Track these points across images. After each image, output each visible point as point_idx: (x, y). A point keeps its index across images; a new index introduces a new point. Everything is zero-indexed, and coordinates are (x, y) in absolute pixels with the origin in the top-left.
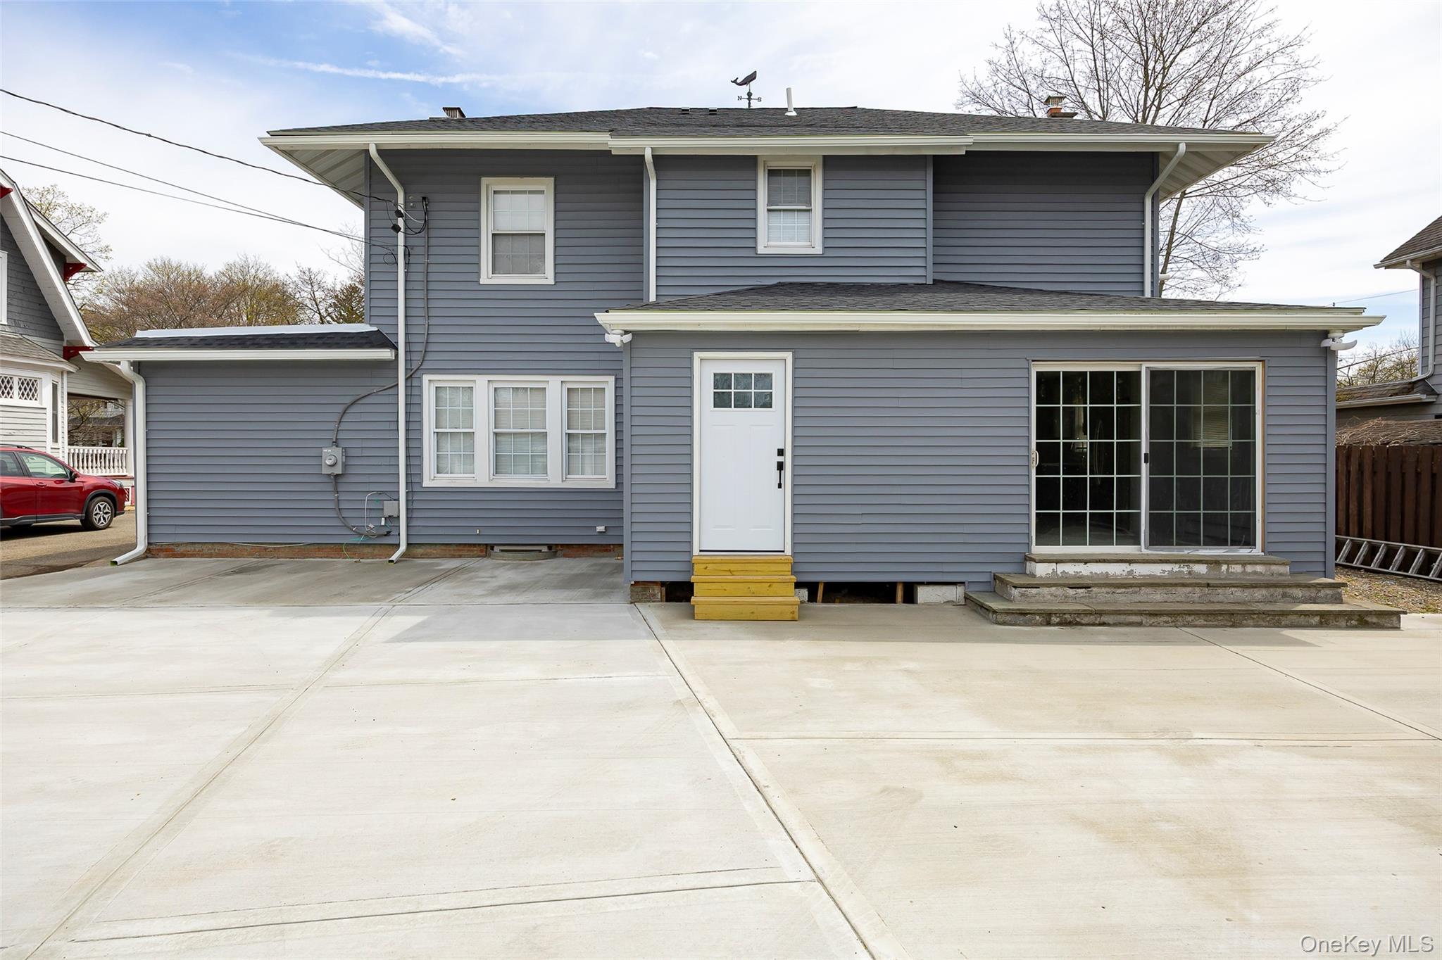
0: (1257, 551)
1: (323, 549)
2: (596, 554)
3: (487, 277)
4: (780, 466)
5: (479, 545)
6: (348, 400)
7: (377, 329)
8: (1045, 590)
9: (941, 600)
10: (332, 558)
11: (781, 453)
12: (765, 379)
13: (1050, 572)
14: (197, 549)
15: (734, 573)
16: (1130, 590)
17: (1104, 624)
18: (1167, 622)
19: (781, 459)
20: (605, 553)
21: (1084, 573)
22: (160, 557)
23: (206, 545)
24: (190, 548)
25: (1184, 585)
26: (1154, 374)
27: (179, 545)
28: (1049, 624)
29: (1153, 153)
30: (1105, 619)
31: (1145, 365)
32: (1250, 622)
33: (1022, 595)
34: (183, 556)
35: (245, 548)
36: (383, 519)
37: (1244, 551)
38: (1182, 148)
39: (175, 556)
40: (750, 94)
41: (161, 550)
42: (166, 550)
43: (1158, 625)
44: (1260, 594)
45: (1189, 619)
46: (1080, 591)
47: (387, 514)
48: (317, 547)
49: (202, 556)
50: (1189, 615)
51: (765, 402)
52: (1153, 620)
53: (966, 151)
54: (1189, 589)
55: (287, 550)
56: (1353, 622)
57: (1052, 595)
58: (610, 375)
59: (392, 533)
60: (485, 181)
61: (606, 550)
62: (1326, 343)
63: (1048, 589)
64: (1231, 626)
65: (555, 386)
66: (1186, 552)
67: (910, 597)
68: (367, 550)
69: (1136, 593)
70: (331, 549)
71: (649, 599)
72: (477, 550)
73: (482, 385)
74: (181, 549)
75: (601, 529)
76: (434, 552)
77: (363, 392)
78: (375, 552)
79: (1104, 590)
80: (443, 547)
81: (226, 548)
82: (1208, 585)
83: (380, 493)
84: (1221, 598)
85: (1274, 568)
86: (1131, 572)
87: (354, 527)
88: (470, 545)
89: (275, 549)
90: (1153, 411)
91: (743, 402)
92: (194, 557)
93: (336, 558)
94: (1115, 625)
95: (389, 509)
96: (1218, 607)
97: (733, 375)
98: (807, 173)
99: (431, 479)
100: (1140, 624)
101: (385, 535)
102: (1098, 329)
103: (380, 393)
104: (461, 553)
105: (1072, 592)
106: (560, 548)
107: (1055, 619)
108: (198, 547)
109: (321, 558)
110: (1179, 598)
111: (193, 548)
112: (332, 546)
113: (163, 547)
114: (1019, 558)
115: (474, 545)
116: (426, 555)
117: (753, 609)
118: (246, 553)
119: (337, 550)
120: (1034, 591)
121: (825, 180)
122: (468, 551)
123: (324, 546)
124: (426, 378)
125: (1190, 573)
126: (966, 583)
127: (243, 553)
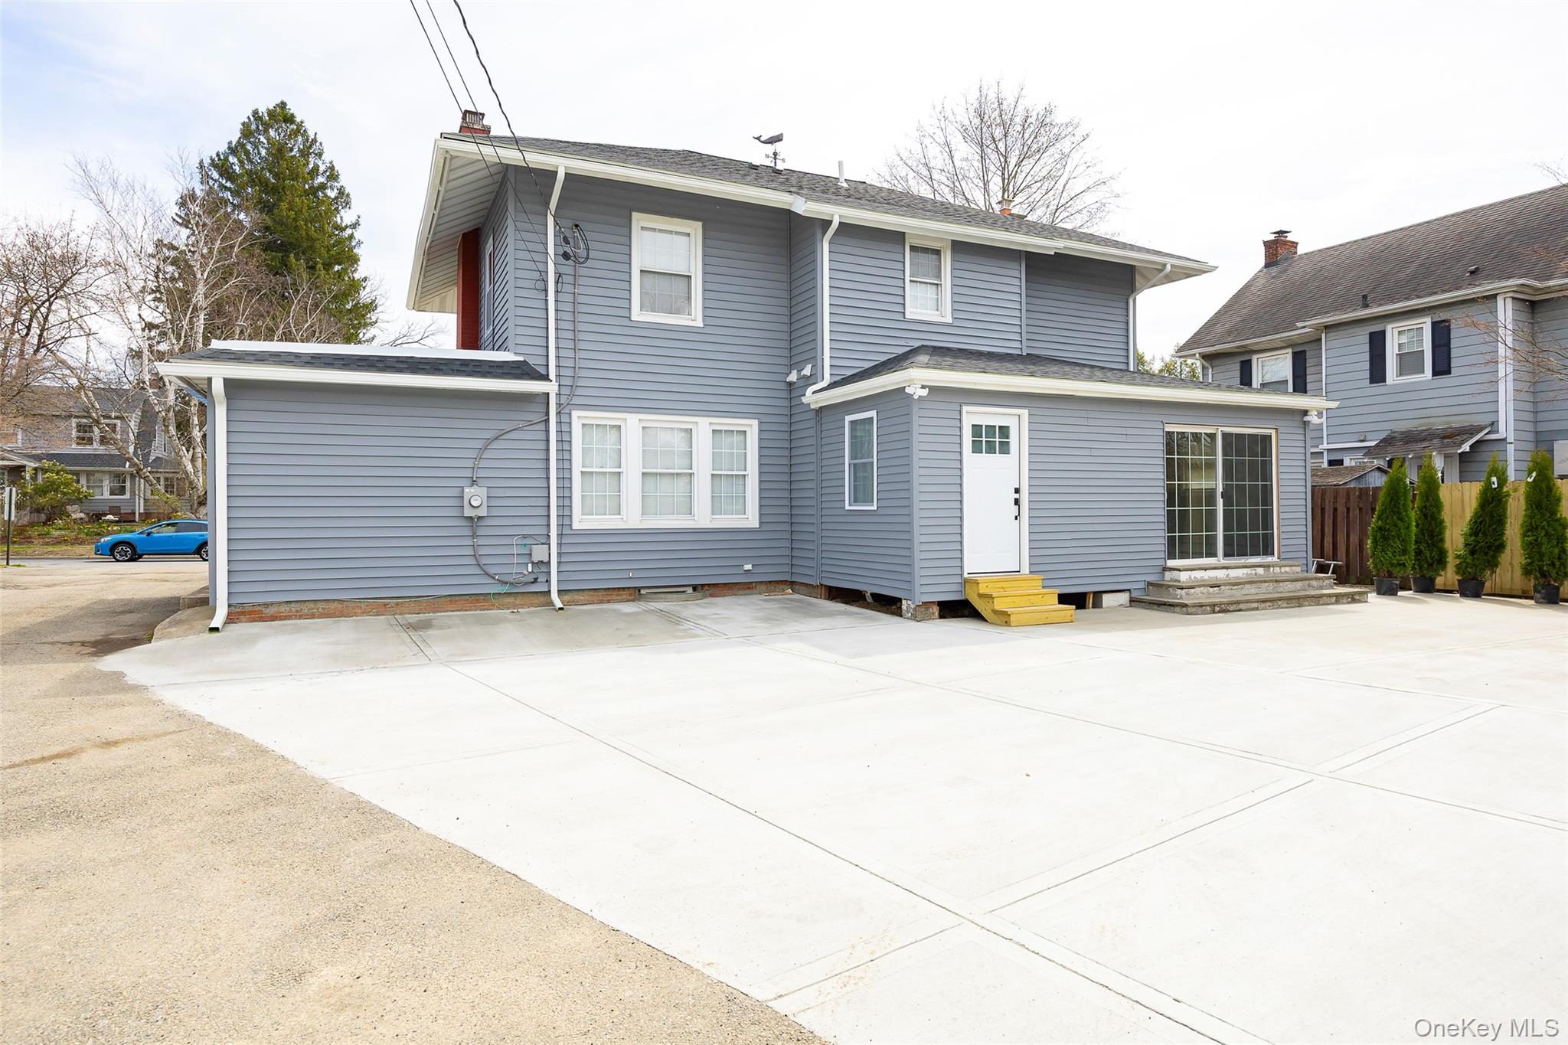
0: (1275, 559)
1: (456, 601)
2: (741, 592)
3: (637, 314)
4: (1017, 502)
5: (629, 588)
6: (490, 435)
7: (522, 359)
8: (1198, 590)
9: (1115, 604)
10: (466, 610)
11: (1017, 491)
12: (1004, 431)
13: (1188, 577)
14: (294, 609)
15: (1006, 590)
16: (1239, 587)
17: (1240, 610)
18: (1269, 606)
19: (1017, 496)
20: (748, 591)
21: (1206, 577)
22: (241, 622)
23: (307, 603)
24: (284, 608)
25: (1265, 582)
26: (1225, 435)
27: (267, 605)
28: (1214, 612)
29: (1132, 265)
30: (1241, 606)
31: (1221, 429)
32: (1307, 603)
33: (1187, 594)
34: (273, 618)
35: (359, 605)
36: (530, 565)
37: (1269, 559)
38: (1169, 267)
39: (262, 619)
40: (775, 154)
41: (243, 613)
42: (250, 613)
43: (1266, 609)
44: (1299, 585)
45: (1280, 603)
46: (1215, 589)
47: (535, 559)
48: (449, 599)
49: (300, 617)
50: (1280, 600)
51: (1005, 448)
52: (1264, 605)
53: (1055, 253)
54: (1267, 584)
55: (413, 605)
56: (1350, 600)
57: (1202, 593)
58: (755, 419)
59: (539, 580)
60: (636, 216)
61: (749, 588)
62: (1306, 419)
63: (1199, 589)
64: (1299, 606)
65: (703, 427)
66: (1243, 561)
67: (1097, 604)
68: (510, 600)
69: (1242, 588)
70: (465, 600)
71: (928, 618)
72: (626, 594)
73: (633, 423)
74: (272, 610)
75: (748, 567)
76: (583, 598)
77: (507, 426)
78: (517, 602)
79: (1227, 587)
80: (591, 593)
81: (333, 606)
82: (1276, 581)
83: (525, 537)
84: (1281, 589)
85: (1294, 568)
86: (1228, 575)
87: (496, 574)
88: (619, 589)
89: (397, 604)
90: (1224, 461)
91: (991, 449)
92: (289, 619)
93: (471, 610)
94: (1246, 610)
95: (539, 554)
96: (1282, 595)
97: (984, 427)
98: (937, 252)
99: (580, 521)
100: (1257, 609)
101: (532, 583)
102: (1205, 402)
103: (525, 428)
104: (609, 598)
105: (1211, 590)
106: (707, 588)
107: (1217, 609)
108: (294, 607)
109: (453, 611)
110: (1265, 590)
111: (288, 609)
112: (468, 597)
113: (246, 609)
114: (1159, 569)
115: (624, 589)
116: (573, 602)
117: (1047, 615)
118: (360, 611)
119: (478, 601)
120: (1192, 590)
121: (953, 260)
122: (618, 595)
123: (457, 598)
124: (575, 414)
125: (1256, 574)
126: (1132, 590)
127: (356, 611)
